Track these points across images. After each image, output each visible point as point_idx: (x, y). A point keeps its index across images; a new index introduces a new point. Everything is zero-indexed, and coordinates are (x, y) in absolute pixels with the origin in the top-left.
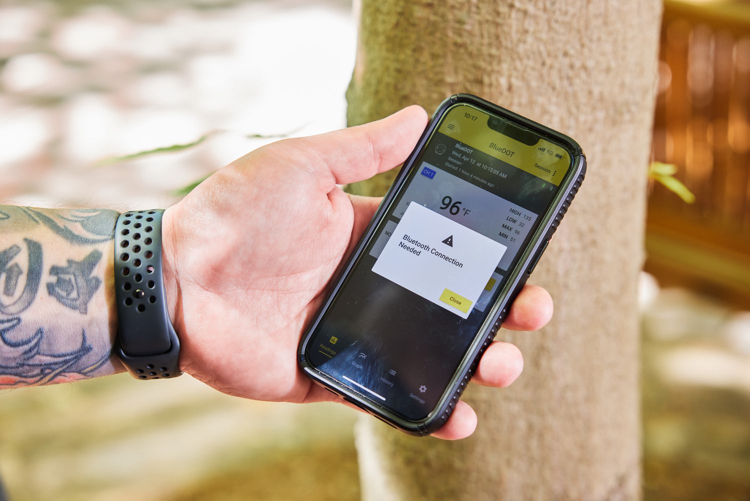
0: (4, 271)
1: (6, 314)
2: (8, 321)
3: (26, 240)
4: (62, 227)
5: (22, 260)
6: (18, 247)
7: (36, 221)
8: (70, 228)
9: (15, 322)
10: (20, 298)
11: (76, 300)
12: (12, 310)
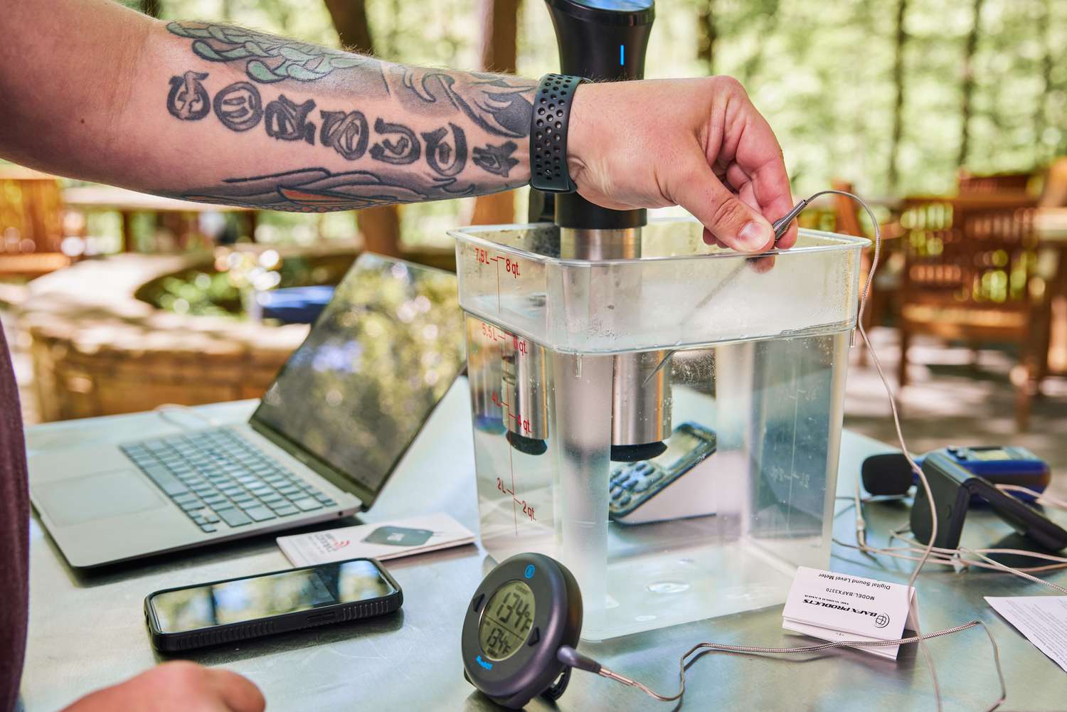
0: (437, 147)
1: (442, 175)
2: (446, 180)
3: (450, 124)
4: (478, 116)
5: (449, 139)
6: (445, 130)
7: (458, 109)
8: (485, 118)
9: (452, 180)
10: (453, 165)
11: (498, 169)
12: (450, 173)
